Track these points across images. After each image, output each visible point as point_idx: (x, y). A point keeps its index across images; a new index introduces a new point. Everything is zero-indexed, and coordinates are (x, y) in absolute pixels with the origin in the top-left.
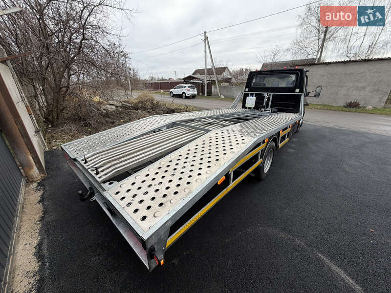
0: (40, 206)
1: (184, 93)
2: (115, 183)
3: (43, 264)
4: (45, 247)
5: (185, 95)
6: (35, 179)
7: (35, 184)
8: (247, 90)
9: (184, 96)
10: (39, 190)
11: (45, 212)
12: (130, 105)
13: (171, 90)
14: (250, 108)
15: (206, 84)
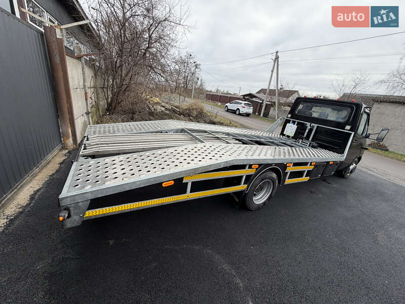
0: (57, 166)
1: (238, 109)
2: (90, 159)
3: (30, 204)
4: (39, 193)
5: (239, 111)
6: (69, 148)
7: (67, 151)
8: (289, 116)
9: (237, 112)
10: (66, 156)
11: (57, 171)
12: (178, 110)
13: (226, 105)
14: (288, 137)
15: (264, 104)
